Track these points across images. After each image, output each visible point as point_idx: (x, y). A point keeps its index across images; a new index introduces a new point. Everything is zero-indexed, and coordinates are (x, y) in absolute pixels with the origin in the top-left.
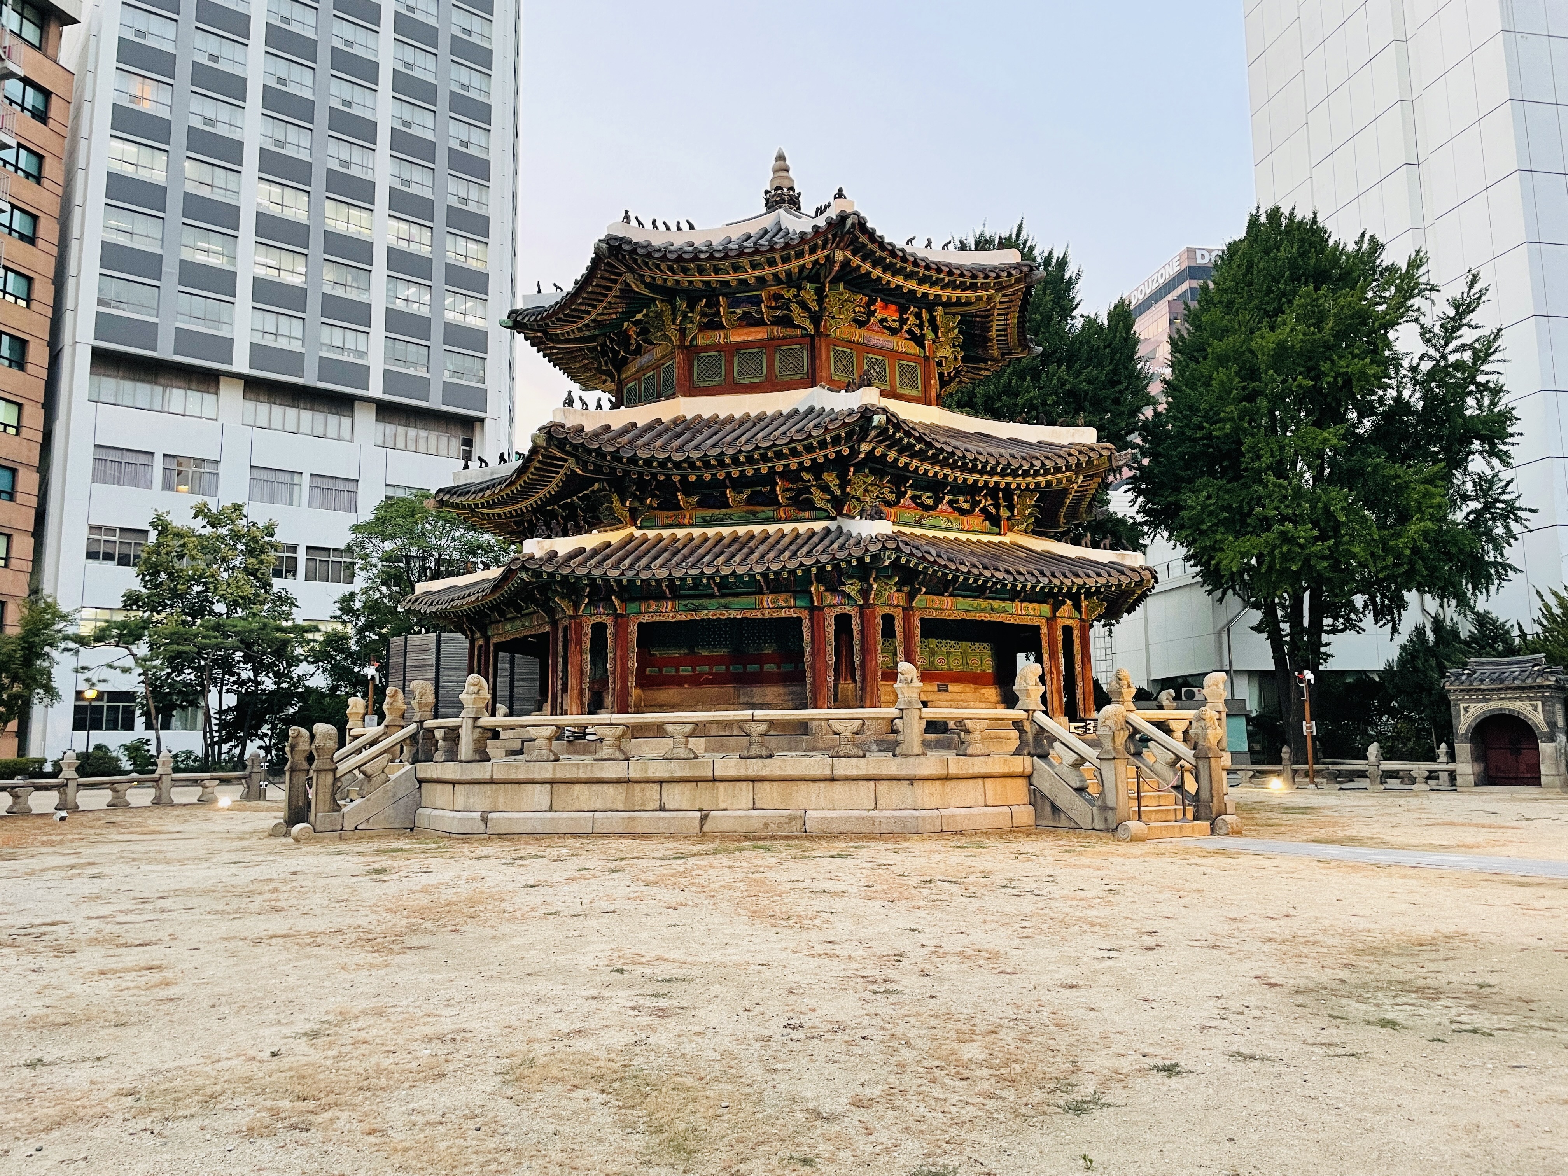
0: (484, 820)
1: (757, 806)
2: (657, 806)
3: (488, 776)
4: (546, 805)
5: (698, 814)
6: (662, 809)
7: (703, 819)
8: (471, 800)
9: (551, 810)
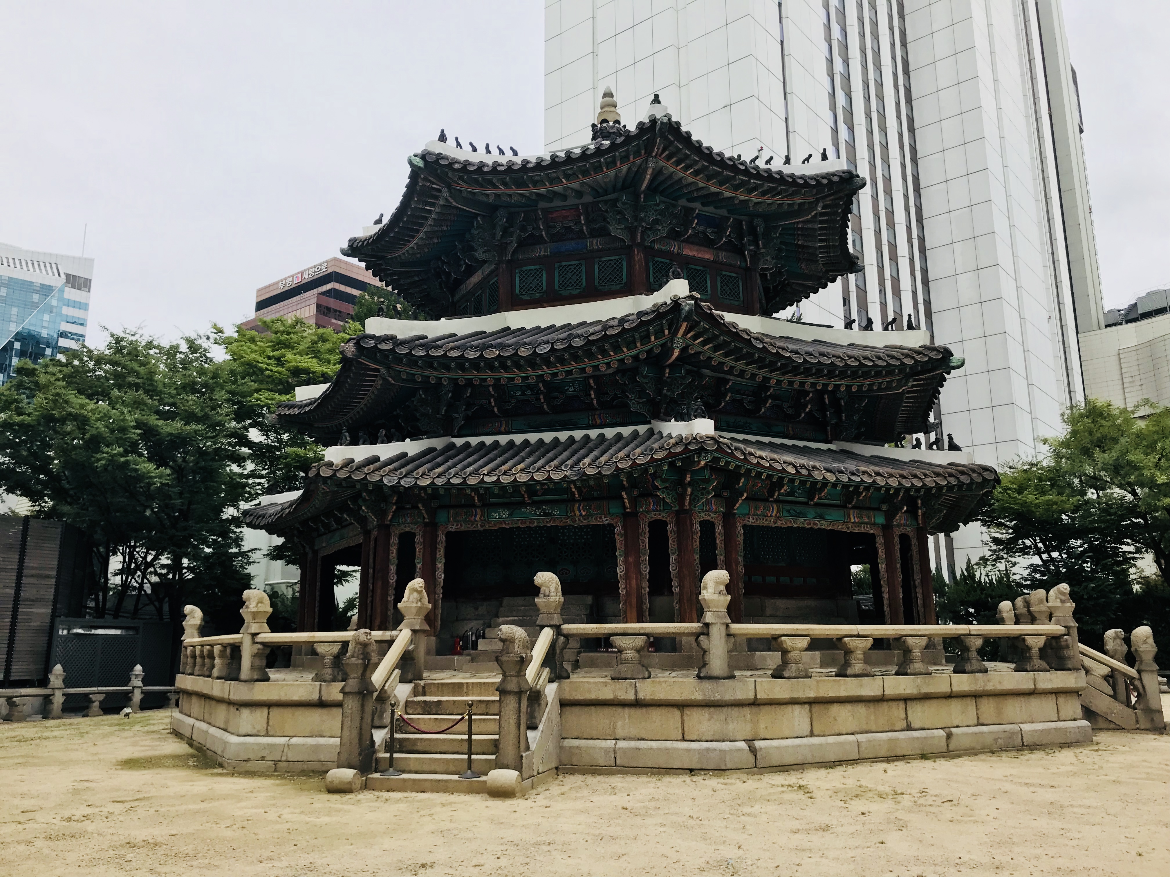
0: (753, 751)
1: (981, 721)
2: (903, 724)
3: (751, 696)
4: (806, 729)
5: (942, 733)
6: (909, 728)
7: (949, 736)
8: (731, 727)
9: (812, 734)
